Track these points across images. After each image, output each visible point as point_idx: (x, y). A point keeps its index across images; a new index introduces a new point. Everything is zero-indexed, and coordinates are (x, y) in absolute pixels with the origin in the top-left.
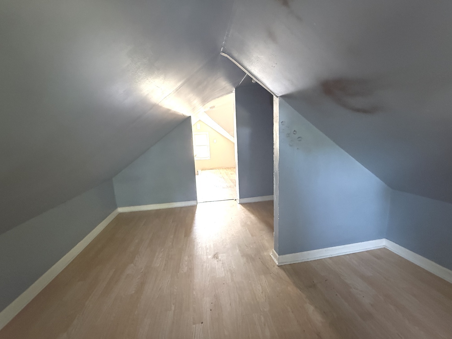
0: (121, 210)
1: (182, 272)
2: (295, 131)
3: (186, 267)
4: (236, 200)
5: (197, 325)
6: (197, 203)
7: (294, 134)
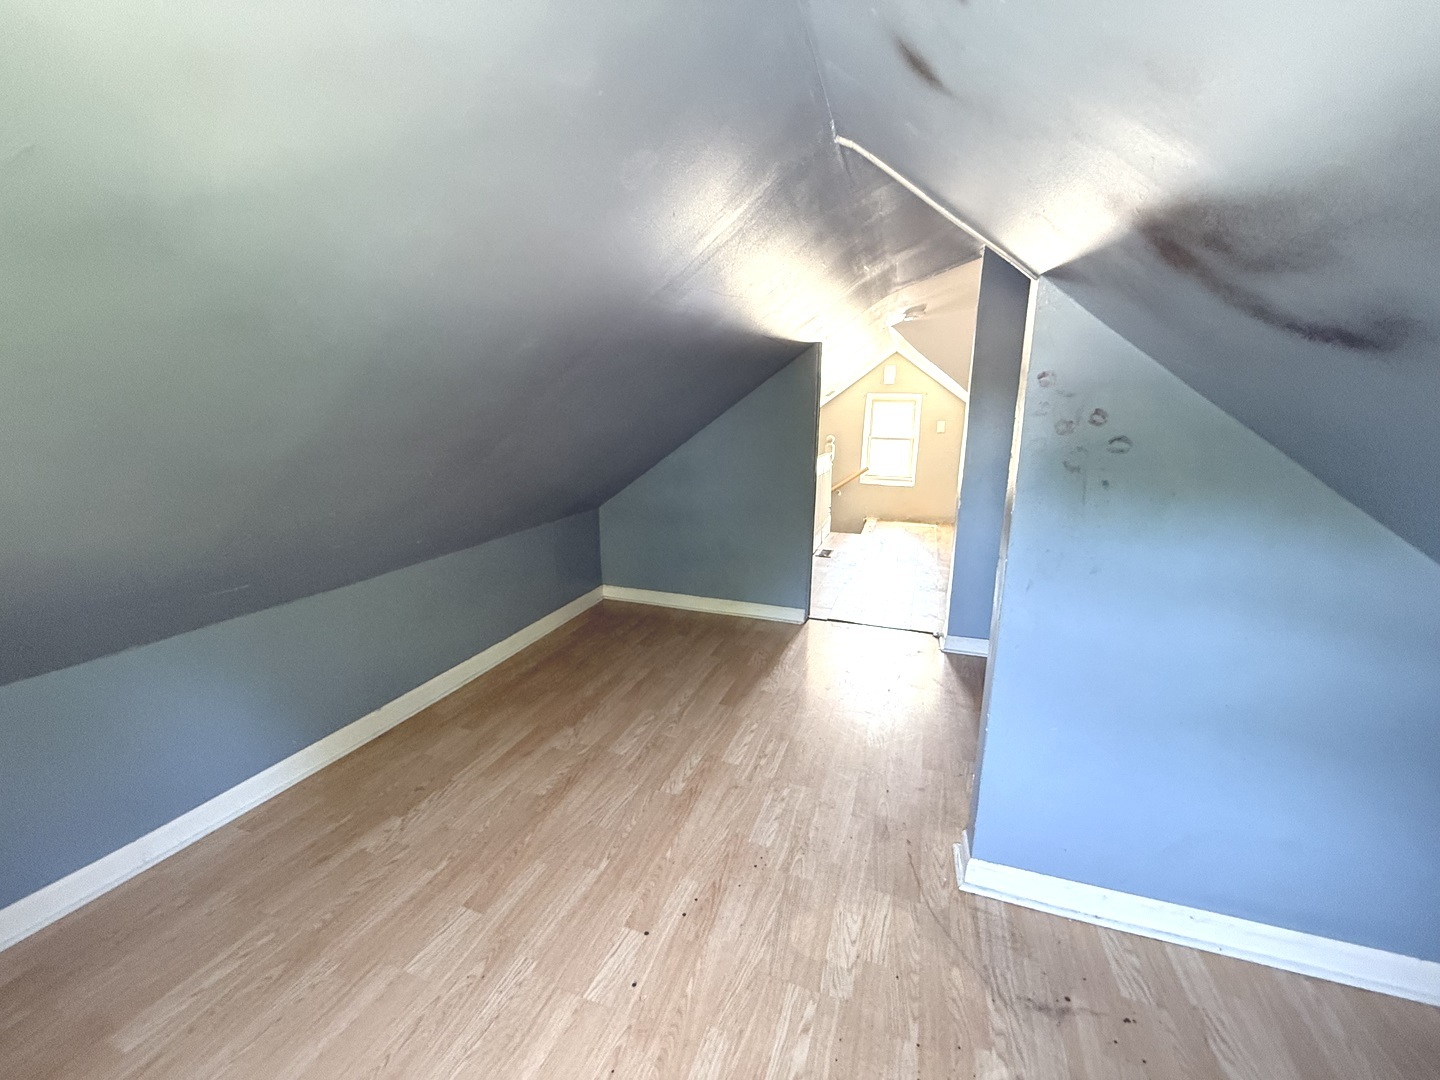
0: (609, 592)
1: (668, 791)
2: (1097, 412)
3: (683, 781)
4: (937, 637)
5: (633, 932)
6: (807, 619)
7: (1094, 422)
